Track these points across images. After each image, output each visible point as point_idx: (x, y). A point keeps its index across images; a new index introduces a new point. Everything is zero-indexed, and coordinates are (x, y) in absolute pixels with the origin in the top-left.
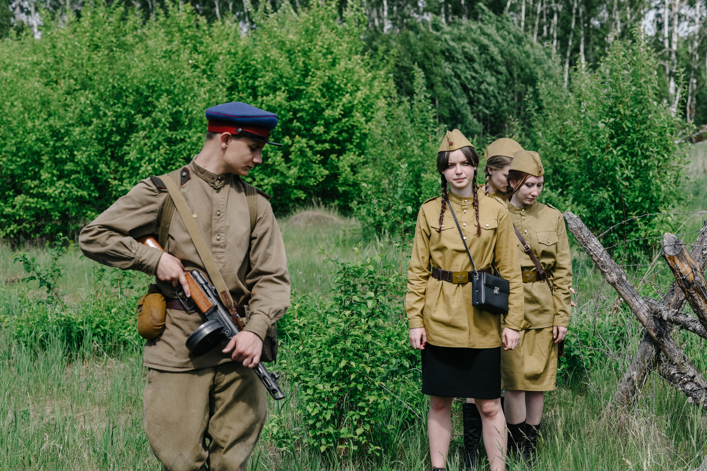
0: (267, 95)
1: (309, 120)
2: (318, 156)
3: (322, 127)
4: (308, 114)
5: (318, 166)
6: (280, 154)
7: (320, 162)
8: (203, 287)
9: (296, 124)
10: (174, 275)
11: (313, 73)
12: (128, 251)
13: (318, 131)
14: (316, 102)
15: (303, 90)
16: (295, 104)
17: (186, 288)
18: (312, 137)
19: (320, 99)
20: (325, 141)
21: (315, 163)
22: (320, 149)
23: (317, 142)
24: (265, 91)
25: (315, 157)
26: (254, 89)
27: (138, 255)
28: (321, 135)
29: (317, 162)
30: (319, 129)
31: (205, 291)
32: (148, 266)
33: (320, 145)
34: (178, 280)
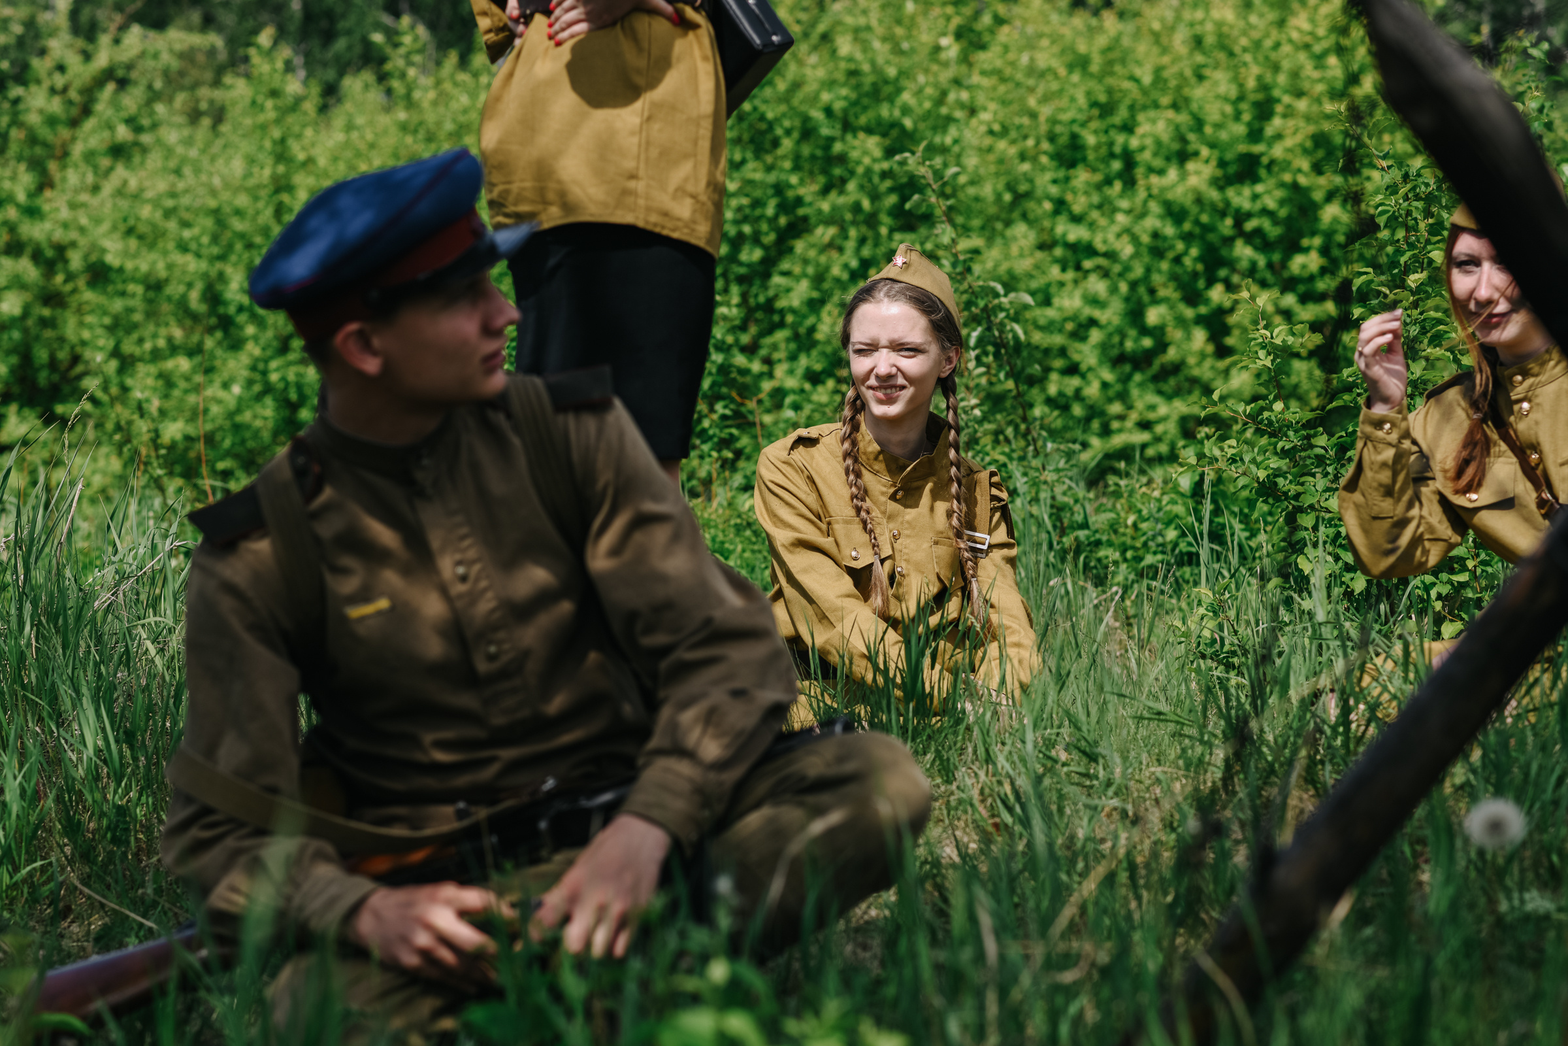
0: (1161, 172)
1: (1280, 239)
4: (1276, 222)
6: (1200, 336)
9: (1243, 252)
11: (1289, 106)
13: (1304, 267)
14: (1295, 186)
15: (1262, 154)
16: (1240, 198)
18: (1289, 285)
19: (1306, 175)
23: (1304, 299)
24: (1158, 163)
26: (1129, 160)
28: (1312, 278)
30: (1306, 262)
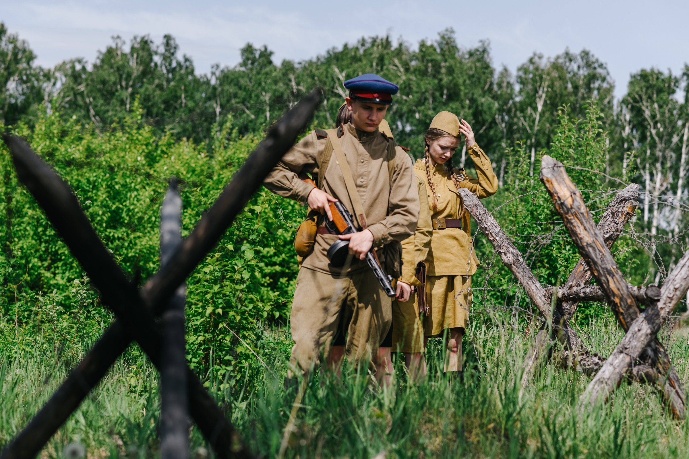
2: (268, 278)
3: (272, 248)
5: (266, 289)
7: (269, 285)
8: (342, 214)
10: (320, 205)
12: (288, 183)
17: (329, 214)
20: (274, 264)
21: (263, 285)
22: (269, 271)
25: (264, 280)
27: (295, 187)
29: (266, 284)
31: (344, 216)
32: (302, 197)
33: (269, 267)
34: (324, 208)
